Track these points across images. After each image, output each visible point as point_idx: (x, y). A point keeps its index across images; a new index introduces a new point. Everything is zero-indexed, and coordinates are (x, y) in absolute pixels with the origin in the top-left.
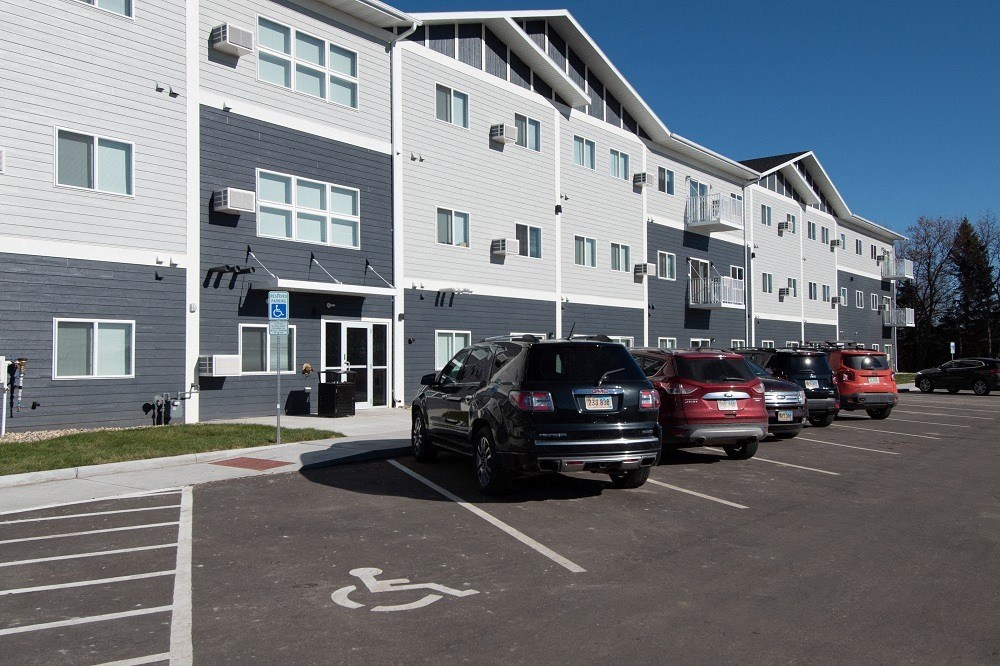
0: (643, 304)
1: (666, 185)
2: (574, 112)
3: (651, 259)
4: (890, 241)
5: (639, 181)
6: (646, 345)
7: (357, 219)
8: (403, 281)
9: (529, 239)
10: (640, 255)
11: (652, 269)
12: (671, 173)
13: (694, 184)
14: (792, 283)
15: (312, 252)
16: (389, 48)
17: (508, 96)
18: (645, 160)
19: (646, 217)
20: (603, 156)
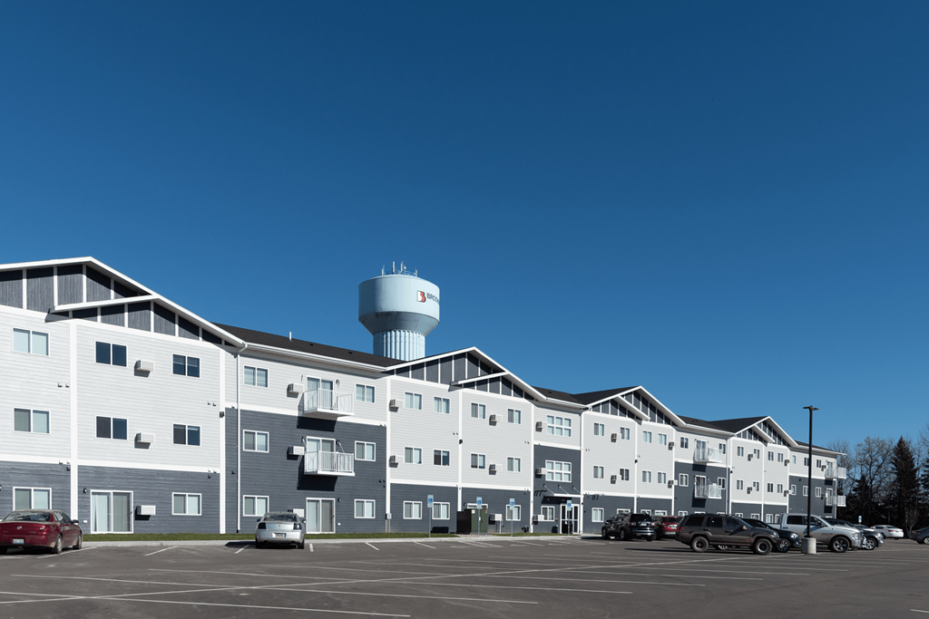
0: (672, 497)
1: (684, 444)
2: (643, 422)
3: (676, 478)
4: (835, 456)
5: (671, 446)
6: (673, 514)
7: (570, 472)
8: (583, 492)
9: (625, 474)
10: (671, 476)
11: (676, 482)
12: (687, 439)
13: (699, 442)
14: (757, 485)
15: (559, 484)
16: (580, 415)
17: (615, 421)
18: (674, 435)
19: (675, 460)
20: (655, 437)
